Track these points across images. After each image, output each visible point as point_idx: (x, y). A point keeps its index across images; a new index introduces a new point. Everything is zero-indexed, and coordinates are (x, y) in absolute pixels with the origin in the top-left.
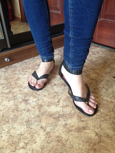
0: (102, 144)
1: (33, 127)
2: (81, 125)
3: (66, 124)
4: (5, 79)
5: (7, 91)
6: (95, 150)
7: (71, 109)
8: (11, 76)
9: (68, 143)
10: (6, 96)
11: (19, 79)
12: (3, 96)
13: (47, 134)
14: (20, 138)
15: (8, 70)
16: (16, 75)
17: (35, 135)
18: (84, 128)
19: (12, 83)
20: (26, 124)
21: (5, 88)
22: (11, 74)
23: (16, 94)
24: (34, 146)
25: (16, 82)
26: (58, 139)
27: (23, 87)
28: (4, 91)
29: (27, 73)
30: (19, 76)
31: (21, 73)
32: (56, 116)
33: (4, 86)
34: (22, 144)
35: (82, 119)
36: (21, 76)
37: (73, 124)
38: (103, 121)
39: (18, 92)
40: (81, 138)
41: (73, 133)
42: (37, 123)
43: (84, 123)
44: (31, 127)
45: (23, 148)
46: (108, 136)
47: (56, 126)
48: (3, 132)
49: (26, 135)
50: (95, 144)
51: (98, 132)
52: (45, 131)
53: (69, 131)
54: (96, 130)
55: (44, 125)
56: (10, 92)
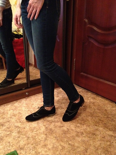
0: (69, 132)
1: (40, 125)
2: (62, 125)
3: (55, 125)
4: (26, 104)
5: (27, 110)
6: (65, 134)
7: (58, 119)
8: (29, 103)
9: (54, 131)
10: (27, 112)
11: (33, 104)
12: (26, 112)
13: (46, 127)
14: (34, 128)
15: (27, 99)
16: (32, 103)
17: (41, 128)
18: (62, 126)
19: (30, 106)
20: (37, 123)
21: (26, 109)
22: (29, 101)
23: (32, 111)
24: (40, 131)
25: (31, 106)
26: (50, 129)
27: (35, 109)
28: (26, 110)
29: (37, 101)
30: (33, 103)
31: (34, 102)
32: (51, 121)
33: (25, 107)
34: (35, 130)
35: (62, 123)
36: (34, 103)
37: (58, 125)
38: (72, 124)
39: (33, 111)
40: (61, 129)
41: (57, 128)
42: (42, 124)
43: (63, 125)
44: (39, 125)
45: (36, 131)
46: (72, 130)
47: (50, 125)
48: (27, 126)
49: (37, 127)
50: (66, 132)
51: (68, 128)
52: (45, 126)
53: (56, 127)
54: (68, 127)
55: (45, 124)
56: (29, 110)
